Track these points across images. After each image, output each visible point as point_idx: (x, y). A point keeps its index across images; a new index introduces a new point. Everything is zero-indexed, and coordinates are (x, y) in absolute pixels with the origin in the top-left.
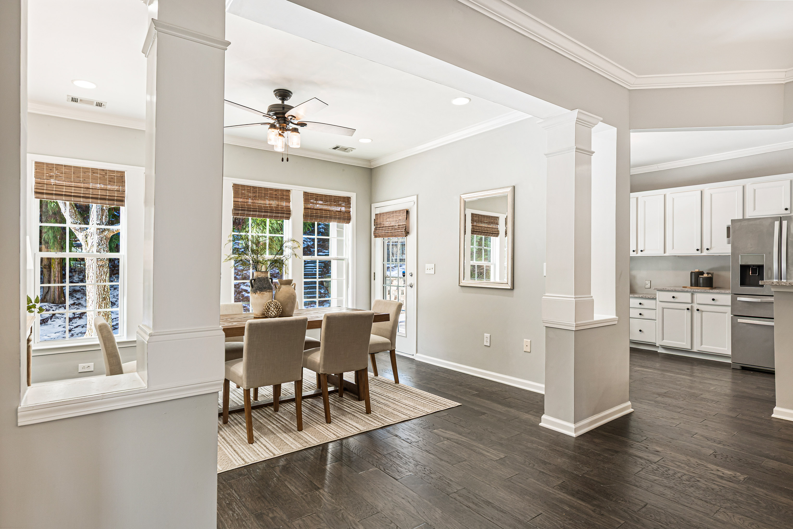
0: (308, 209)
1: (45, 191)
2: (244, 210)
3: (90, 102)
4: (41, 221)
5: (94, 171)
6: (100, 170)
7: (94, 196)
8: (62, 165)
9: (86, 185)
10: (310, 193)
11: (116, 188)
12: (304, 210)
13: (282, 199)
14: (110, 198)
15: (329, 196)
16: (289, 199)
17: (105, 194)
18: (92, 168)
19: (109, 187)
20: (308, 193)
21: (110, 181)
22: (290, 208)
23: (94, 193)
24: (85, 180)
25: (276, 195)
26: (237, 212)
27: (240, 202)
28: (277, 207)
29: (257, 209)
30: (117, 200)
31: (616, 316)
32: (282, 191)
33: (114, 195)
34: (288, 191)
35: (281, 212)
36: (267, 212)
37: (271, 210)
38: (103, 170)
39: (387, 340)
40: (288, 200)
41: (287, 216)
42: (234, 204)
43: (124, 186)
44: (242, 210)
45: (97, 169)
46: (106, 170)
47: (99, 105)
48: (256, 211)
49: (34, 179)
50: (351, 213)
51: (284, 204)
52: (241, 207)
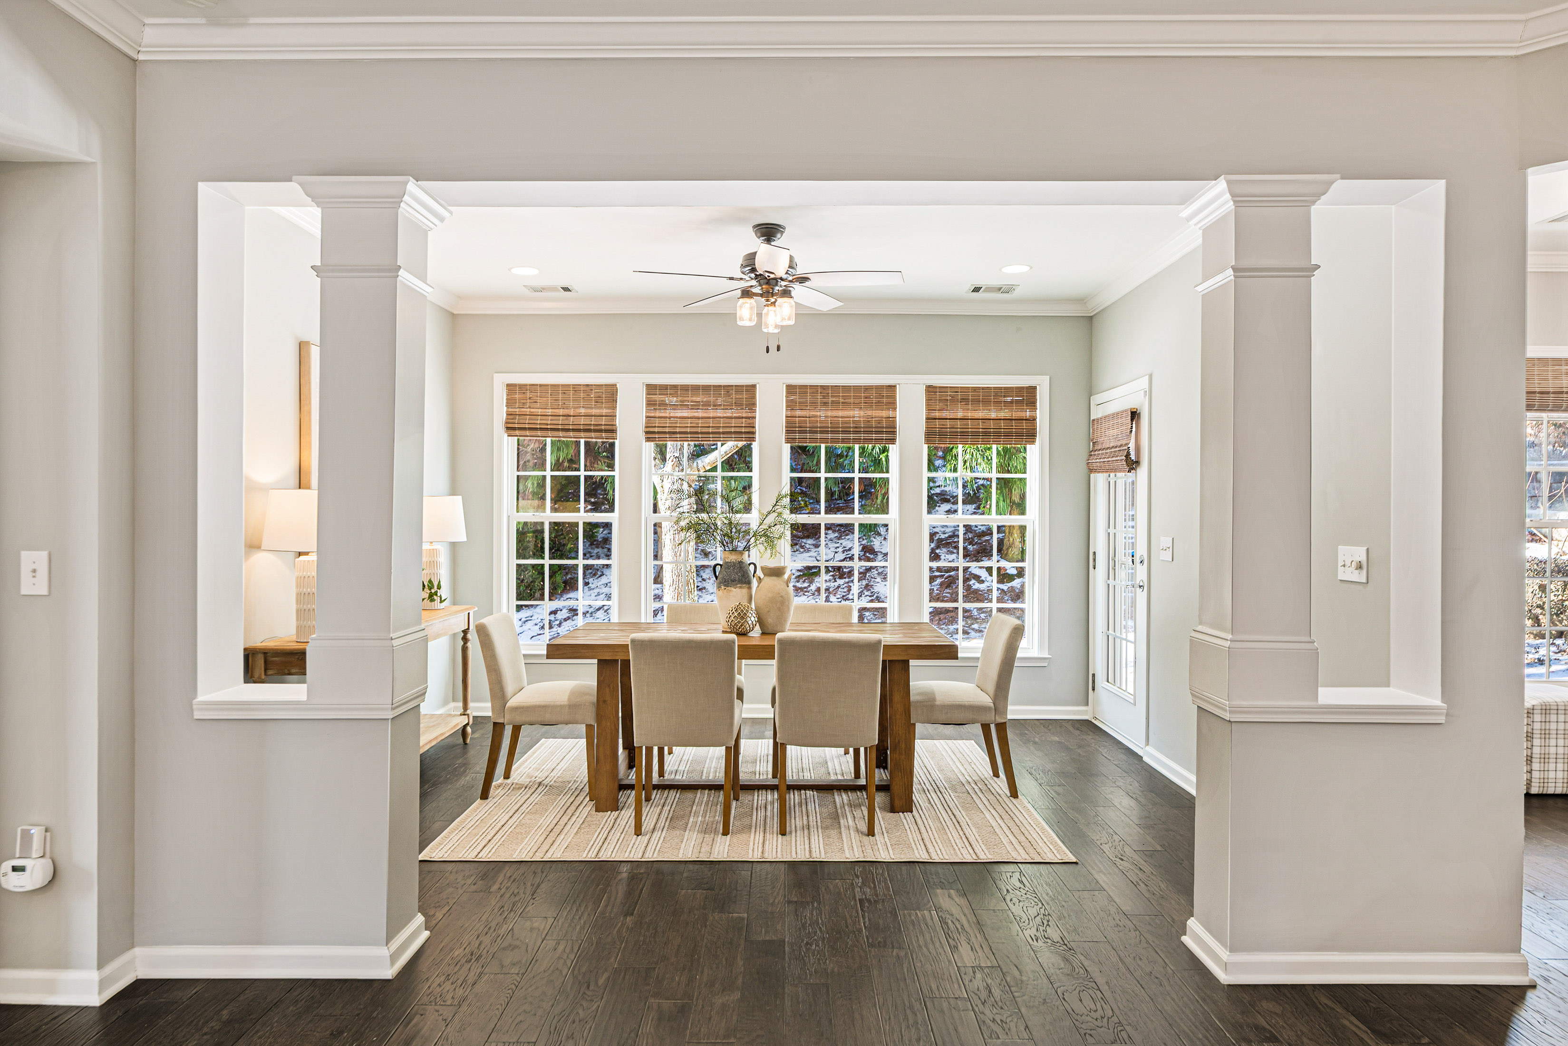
0: (935, 419)
1: (516, 426)
2: (805, 432)
3: (553, 289)
4: (518, 470)
5: (576, 388)
6: (584, 385)
7: (575, 427)
8: (537, 385)
9: (566, 412)
10: (940, 387)
11: (604, 411)
12: (927, 422)
13: (879, 405)
14: (596, 428)
15: (983, 388)
16: (894, 403)
17: (589, 423)
18: (573, 385)
19: (594, 411)
20: (936, 387)
21: (597, 402)
22: (895, 422)
23: (575, 423)
24: (564, 404)
25: (866, 397)
26: (792, 436)
27: (799, 417)
28: (869, 421)
29: (828, 427)
30: (606, 431)
31: (1442, 702)
32: (879, 388)
33: (600, 423)
34: (892, 388)
35: (877, 430)
36: (849, 432)
37: (856, 427)
38: (588, 385)
39: (986, 700)
40: (892, 405)
41: (890, 436)
42: (787, 422)
43: (615, 408)
44: (800, 432)
45: (580, 385)
46: (592, 385)
47: (566, 289)
48: (827, 432)
49: (505, 409)
50: (1038, 420)
51: (884, 414)
52: (800, 427)
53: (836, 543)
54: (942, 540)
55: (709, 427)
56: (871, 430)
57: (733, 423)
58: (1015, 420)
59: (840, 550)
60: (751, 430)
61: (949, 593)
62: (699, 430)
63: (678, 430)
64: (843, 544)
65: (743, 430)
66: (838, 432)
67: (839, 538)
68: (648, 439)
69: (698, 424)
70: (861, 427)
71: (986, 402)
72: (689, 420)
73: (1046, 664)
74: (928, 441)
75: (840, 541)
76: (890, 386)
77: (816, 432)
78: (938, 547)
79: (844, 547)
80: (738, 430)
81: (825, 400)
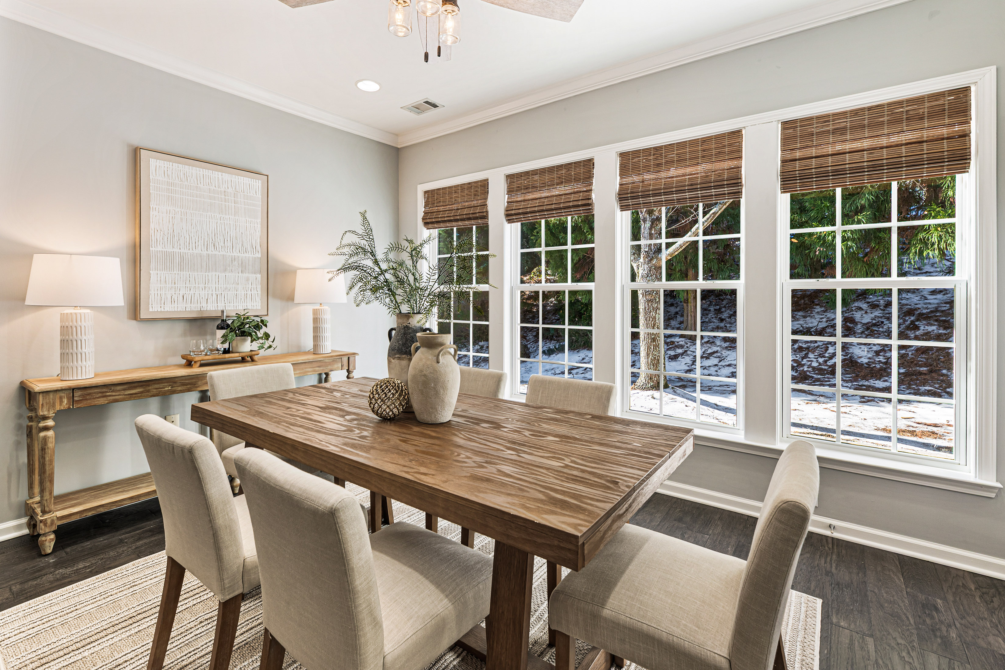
0: (795, 160)
1: (429, 221)
2: (637, 197)
5: (463, 186)
6: (467, 184)
8: (440, 189)
9: (457, 206)
10: (803, 120)
11: (480, 202)
12: (782, 166)
13: (720, 155)
16: (740, 151)
17: (469, 213)
18: (461, 185)
20: (796, 121)
21: (475, 196)
22: (740, 172)
23: (461, 214)
25: (704, 151)
26: (625, 203)
27: (632, 183)
28: (707, 176)
32: (719, 137)
33: (477, 211)
34: (737, 133)
35: (716, 184)
36: (684, 191)
37: (692, 185)
38: (469, 183)
40: (737, 154)
41: (737, 189)
42: (620, 190)
43: (487, 198)
44: (633, 198)
46: (472, 183)
48: (660, 194)
49: (423, 209)
50: (973, 136)
51: (726, 165)
52: (632, 193)
53: (822, 315)
54: (923, 314)
55: (552, 204)
56: (709, 185)
57: (572, 197)
58: (926, 141)
59: (824, 320)
60: (587, 202)
61: (925, 358)
62: (544, 208)
63: (528, 210)
64: (828, 316)
65: (580, 203)
66: (671, 193)
67: (825, 311)
68: (510, 221)
69: (544, 202)
70: (697, 184)
71: (875, 125)
72: (538, 201)
73: (993, 495)
74: (784, 189)
75: (825, 314)
76: (733, 133)
77: (648, 196)
78: (918, 320)
79: (828, 318)
80: (575, 203)
81: (658, 162)
